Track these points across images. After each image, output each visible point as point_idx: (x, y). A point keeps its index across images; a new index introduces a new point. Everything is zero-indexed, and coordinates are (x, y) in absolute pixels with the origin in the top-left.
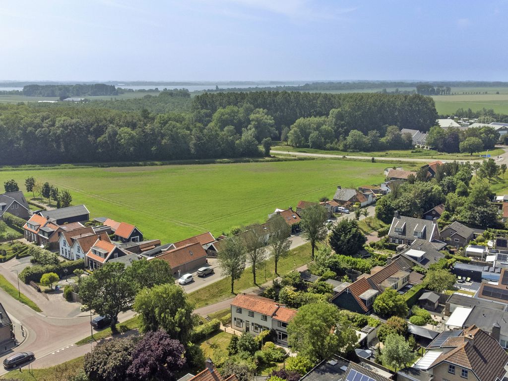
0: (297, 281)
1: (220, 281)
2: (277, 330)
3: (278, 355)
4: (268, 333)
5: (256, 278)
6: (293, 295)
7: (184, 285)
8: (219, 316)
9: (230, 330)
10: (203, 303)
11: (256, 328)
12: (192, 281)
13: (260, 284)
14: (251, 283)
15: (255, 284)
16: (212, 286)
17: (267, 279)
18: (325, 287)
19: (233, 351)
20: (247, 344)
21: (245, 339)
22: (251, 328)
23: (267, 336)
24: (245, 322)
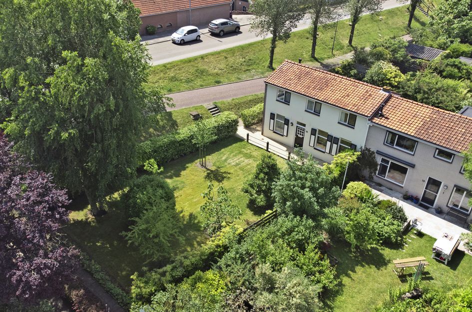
0: (400, 55)
1: (250, 45)
2: (379, 153)
3: (388, 227)
4: (355, 158)
5: (316, 47)
6: (397, 79)
7: (180, 44)
8: (237, 107)
9: (257, 138)
10: (211, 79)
11: (319, 141)
12: (197, 41)
13: (323, 59)
14: (307, 55)
15: (314, 58)
16: (232, 51)
17: (335, 52)
18: (459, 68)
19: (261, 200)
20: (307, 194)
21: (300, 178)
22: (309, 140)
23: (352, 166)
24: (295, 124)
